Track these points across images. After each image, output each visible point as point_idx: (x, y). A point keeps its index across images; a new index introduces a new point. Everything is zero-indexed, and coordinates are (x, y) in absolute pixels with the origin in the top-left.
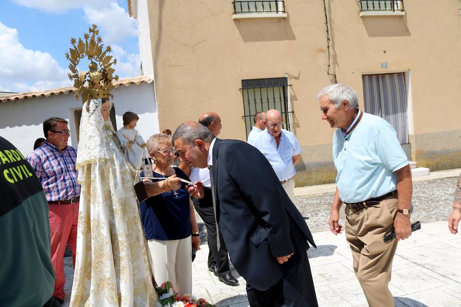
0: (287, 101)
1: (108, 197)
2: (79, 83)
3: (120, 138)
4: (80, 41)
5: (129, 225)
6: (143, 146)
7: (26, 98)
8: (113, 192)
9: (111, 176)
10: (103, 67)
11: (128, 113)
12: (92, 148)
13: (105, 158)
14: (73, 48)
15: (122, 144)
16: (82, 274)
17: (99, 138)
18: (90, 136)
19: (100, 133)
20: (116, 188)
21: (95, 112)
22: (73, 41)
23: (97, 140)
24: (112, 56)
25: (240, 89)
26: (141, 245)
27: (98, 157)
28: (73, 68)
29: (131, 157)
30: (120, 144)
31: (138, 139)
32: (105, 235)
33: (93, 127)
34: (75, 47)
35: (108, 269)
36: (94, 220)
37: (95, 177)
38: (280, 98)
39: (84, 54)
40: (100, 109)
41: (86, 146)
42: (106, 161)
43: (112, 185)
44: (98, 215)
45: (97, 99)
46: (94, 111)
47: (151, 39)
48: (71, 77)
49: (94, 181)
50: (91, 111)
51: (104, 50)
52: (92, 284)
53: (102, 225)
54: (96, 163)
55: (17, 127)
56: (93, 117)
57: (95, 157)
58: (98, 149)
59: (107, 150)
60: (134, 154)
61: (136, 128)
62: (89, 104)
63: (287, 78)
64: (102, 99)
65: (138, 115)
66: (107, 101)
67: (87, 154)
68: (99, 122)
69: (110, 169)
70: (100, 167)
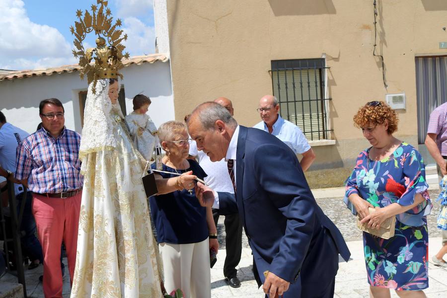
0: (324, 85)
1: (114, 190)
2: (84, 61)
3: (129, 124)
4: (87, 14)
5: (137, 223)
6: (155, 133)
7: (25, 76)
8: (119, 185)
9: (118, 167)
10: (112, 43)
11: (138, 96)
12: (98, 134)
13: (111, 147)
14: (78, 21)
15: (131, 130)
16: (83, 276)
17: (106, 123)
18: (96, 121)
19: (107, 118)
20: (122, 180)
21: (102, 94)
22: (79, 14)
23: (103, 125)
24: (122, 31)
25: (269, 71)
26: (150, 246)
27: (104, 144)
28: (78, 44)
29: (141, 146)
30: (129, 131)
31: (150, 126)
32: (109, 234)
33: (99, 111)
34: (81, 20)
35: (112, 272)
36: (98, 215)
37: (100, 168)
38: (316, 83)
39: (91, 28)
40: (108, 90)
41: (91, 132)
42: (113, 150)
43: (118, 176)
44: (103, 211)
45: (104, 79)
46: (101, 92)
47: (168, 11)
48: (76, 54)
49: (99, 172)
50: (98, 93)
51: (113, 24)
52: (93, 288)
53: (106, 222)
54: (102, 152)
55: (14, 110)
56: (99, 100)
57: (100, 144)
58: (104, 135)
59: (114, 137)
60: (145, 142)
61: (147, 113)
62: (95, 85)
63: (323, 59)
64: (110, 79)
65: (151, 99)
66: (115, 81)
67: (92, 141)
68: (106, 105)
69: (117, 158)
70: (106, 155)
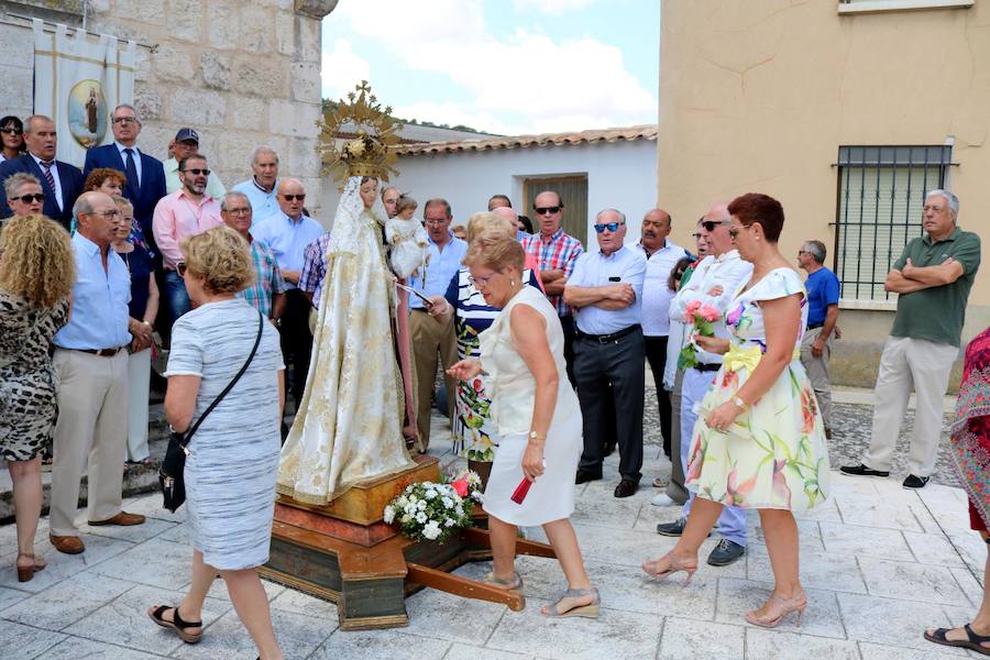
4: (342, 104)
25: (832, 166)
32: (332, 347)
33: (346, 212)
35: (328, 390)
36: (326, 326)
37: (335, 274)
40: (360, 189)
42: (352, 257)
44: (330, 322)
45: (357, 177)
46: (352, 192)
49: (334, 279)
50: (348, 192)
51: (382, 111)
53: (332, 335)
56: (348, 200)
58: (345, 240)
59: (358, 243)
63: (948, 148)
64: (364, 177)
66: (369, 180)
68: (355, 207)
69: (356, 267)
70: (342, 262)
